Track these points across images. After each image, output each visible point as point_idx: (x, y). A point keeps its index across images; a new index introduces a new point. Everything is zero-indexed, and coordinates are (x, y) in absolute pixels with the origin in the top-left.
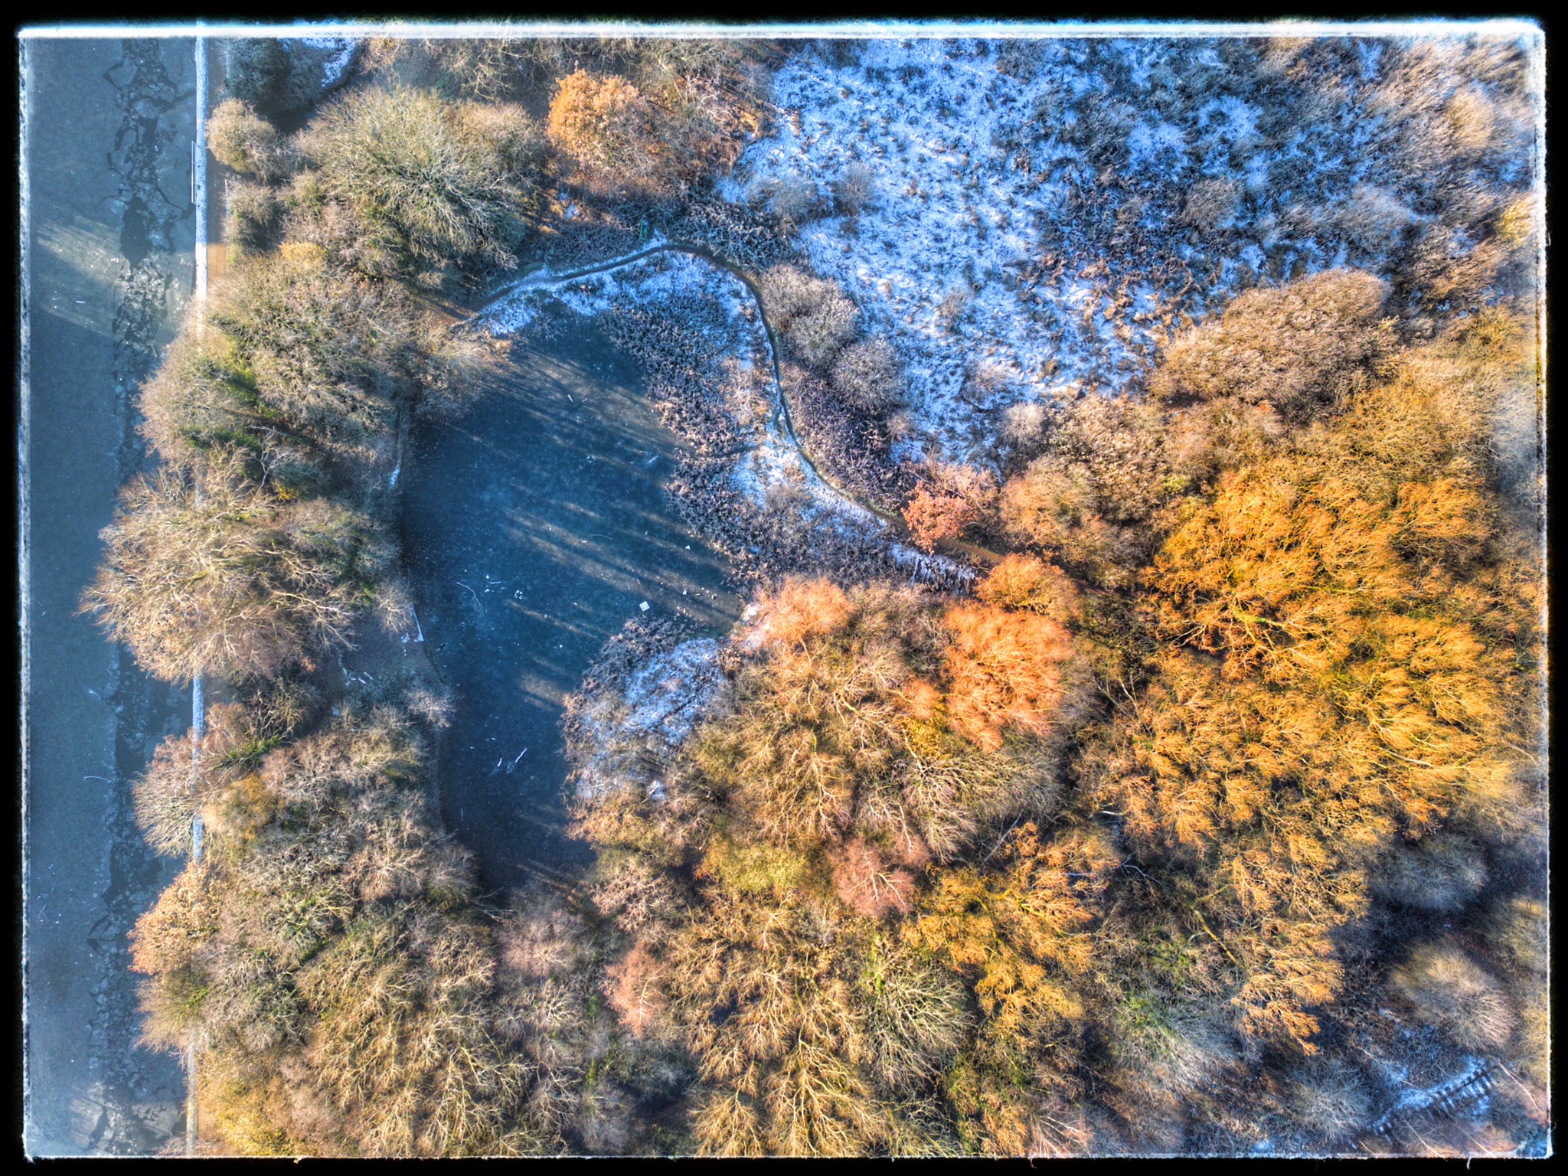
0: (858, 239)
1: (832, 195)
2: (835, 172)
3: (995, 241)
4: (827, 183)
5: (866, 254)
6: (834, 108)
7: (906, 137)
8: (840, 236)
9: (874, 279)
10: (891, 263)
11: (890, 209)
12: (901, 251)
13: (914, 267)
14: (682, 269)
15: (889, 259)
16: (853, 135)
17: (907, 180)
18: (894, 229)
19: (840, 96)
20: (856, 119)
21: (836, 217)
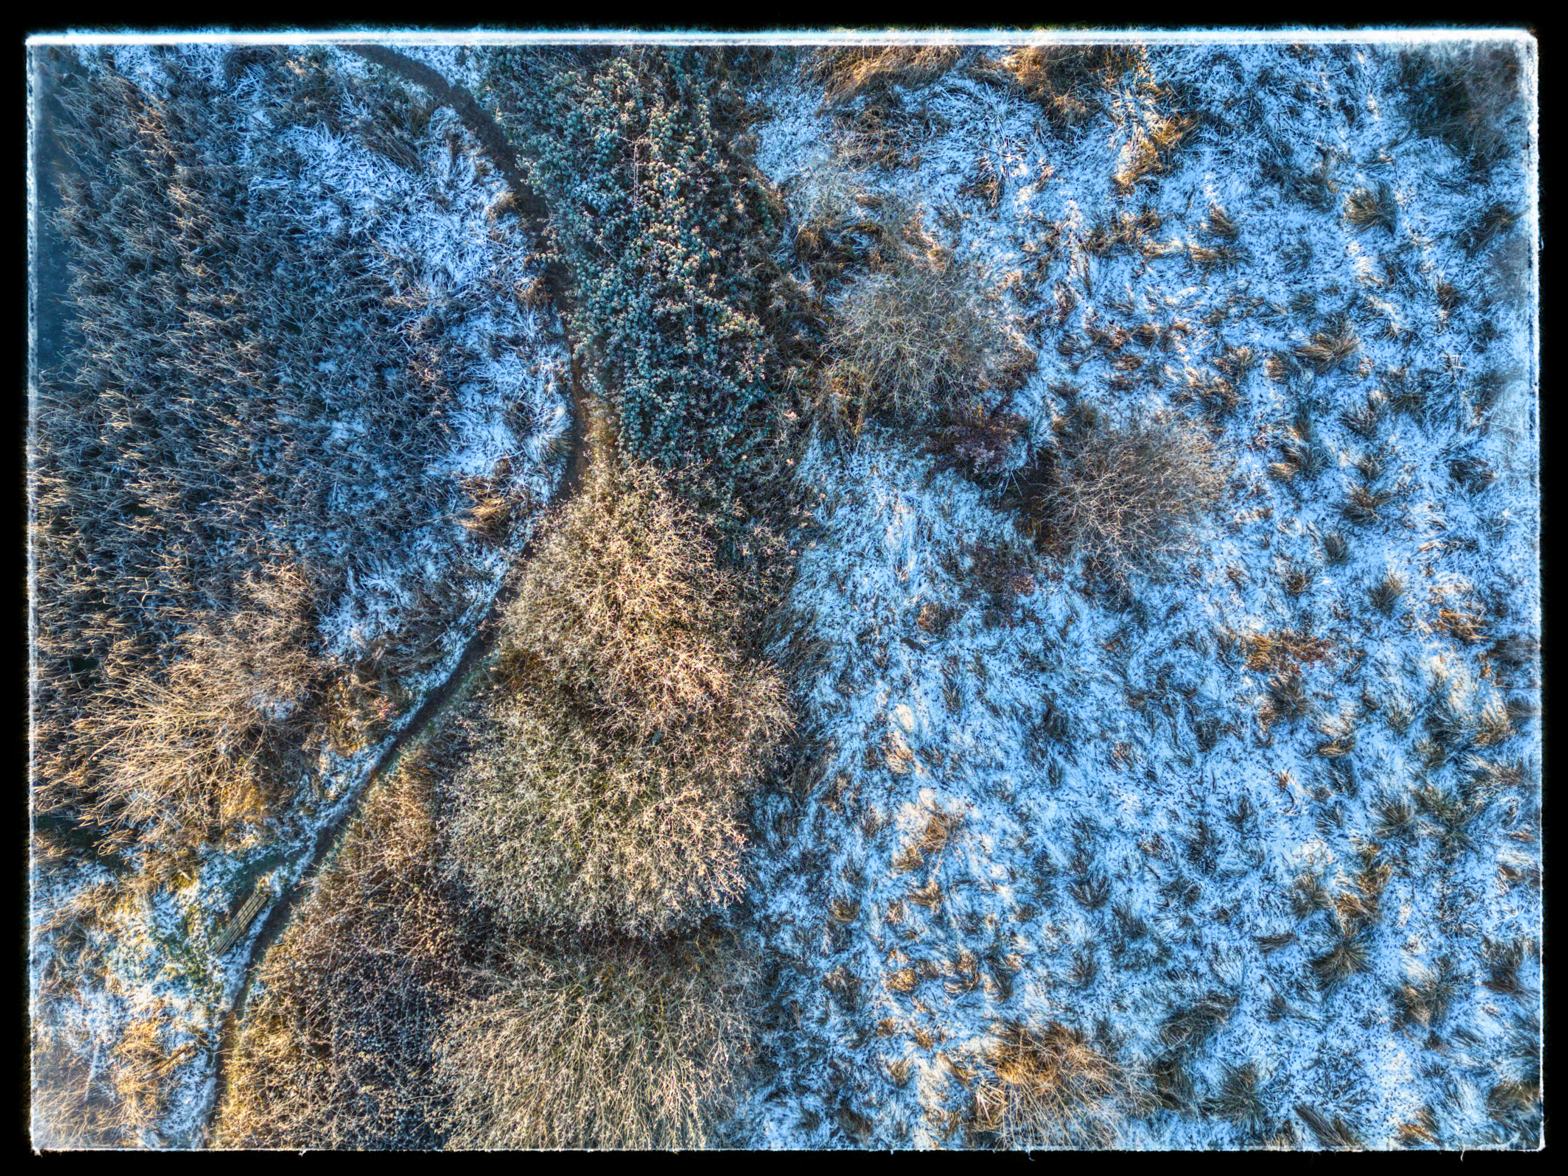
0: (989, 622)
1: (1046, 435)
2: (1117, 386)
3: (1347, 1020)
4: (1065, 393)
5: (971, 682)
6: (1296, 217)
7: (1405, 495)
8: (951, 566)
9: (920, 772)
10: (1011, 781)
11: (1157, 637)
12: (1073, 777)
13: (1059, 857)
14: (445, 206)
15: (1015, 760)
16: (1270, 339)
17: (1284, 612)
18: (1115, 700)
19: (1345, 203)
20: (1324, 306)
21: (996, 504)
